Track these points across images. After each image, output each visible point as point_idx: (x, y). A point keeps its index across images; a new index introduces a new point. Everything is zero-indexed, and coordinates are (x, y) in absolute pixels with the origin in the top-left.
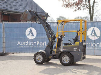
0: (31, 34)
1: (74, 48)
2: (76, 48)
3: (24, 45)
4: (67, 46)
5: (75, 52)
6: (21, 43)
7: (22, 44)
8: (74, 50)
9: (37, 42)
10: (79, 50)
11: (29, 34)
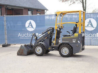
0: (30, 26)
1: (73, 40)
2: (75, 40)
3: (24, 37)
4: (66, 37)
5: (74, 43)
6: (21, 35)
7: (23, 35)
8: (73, 42)
9: (37, 33)
10: (78, 41)
11: (29, 27)
